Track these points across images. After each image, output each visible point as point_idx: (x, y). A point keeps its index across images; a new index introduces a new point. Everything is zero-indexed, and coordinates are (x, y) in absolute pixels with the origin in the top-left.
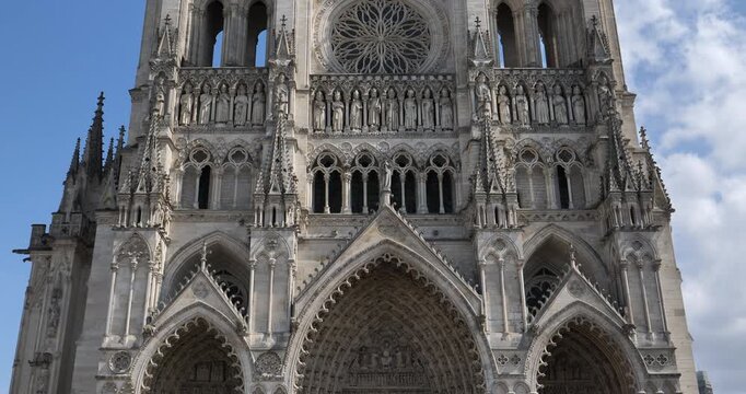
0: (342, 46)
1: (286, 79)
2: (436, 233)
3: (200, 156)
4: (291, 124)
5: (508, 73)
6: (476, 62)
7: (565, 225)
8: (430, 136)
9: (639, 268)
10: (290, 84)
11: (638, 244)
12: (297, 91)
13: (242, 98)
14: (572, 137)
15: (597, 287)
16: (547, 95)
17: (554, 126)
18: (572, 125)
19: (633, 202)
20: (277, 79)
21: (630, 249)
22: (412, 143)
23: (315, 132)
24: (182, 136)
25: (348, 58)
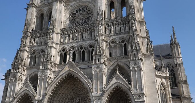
0: (72, 20)
1: (53, 31)
2: (88, 66)
3: (34, 53)
4: (52, 43)
5: (108, 21)
6: (99, 19)
7: (121, 60)
8: (88, 41)
9: (135, 71)
10: (53, 32)
11: (135, 64)
12: (56, 34)
13: (44, 37)
14: (125, 36)
15: (123, 77)
16: (119, 25)
17: (120, 33)
18: (125, 32)
19: (135, 52)
20: (50, 31)
21: (133, 65)
22: (84, 43)
23: (61, 44)
24: (30, 48)
25: (73, 23)
